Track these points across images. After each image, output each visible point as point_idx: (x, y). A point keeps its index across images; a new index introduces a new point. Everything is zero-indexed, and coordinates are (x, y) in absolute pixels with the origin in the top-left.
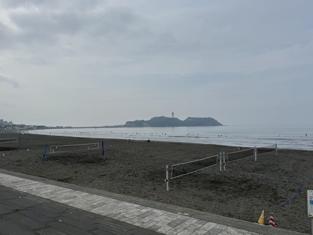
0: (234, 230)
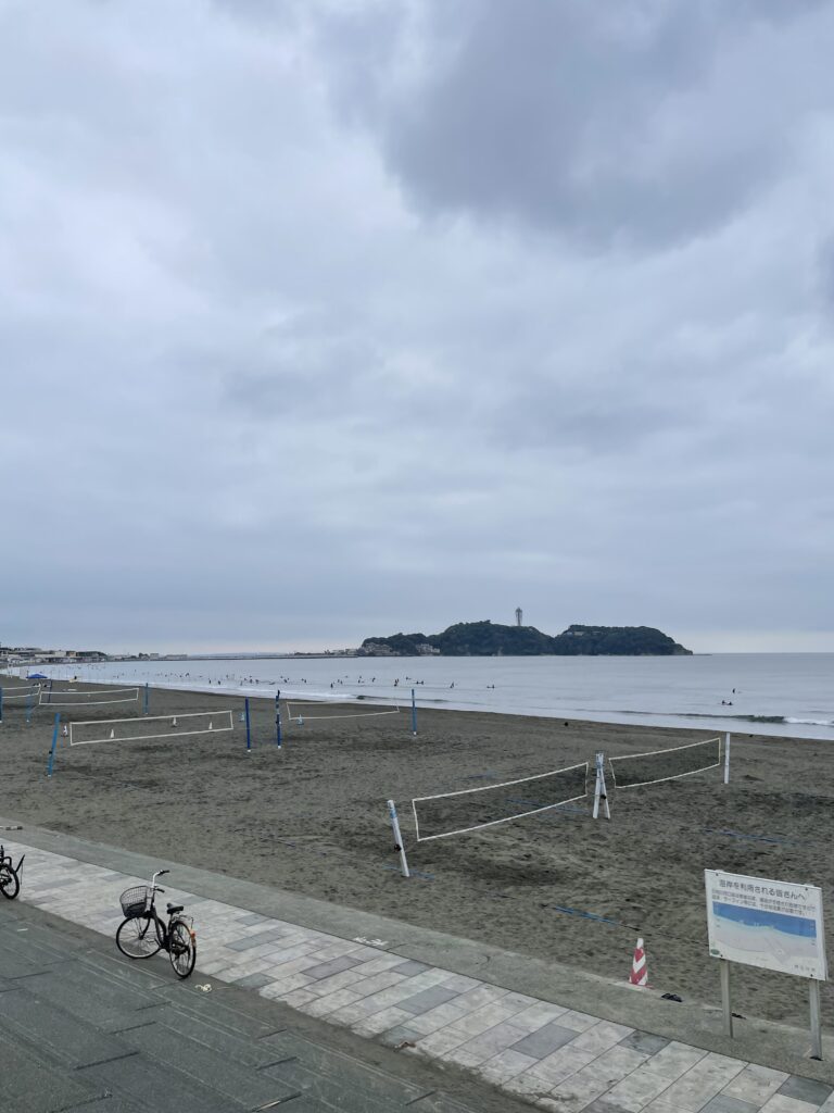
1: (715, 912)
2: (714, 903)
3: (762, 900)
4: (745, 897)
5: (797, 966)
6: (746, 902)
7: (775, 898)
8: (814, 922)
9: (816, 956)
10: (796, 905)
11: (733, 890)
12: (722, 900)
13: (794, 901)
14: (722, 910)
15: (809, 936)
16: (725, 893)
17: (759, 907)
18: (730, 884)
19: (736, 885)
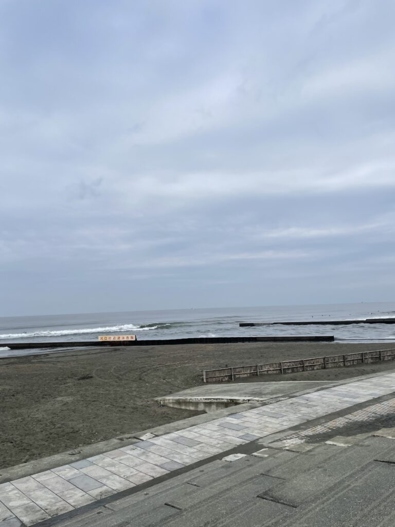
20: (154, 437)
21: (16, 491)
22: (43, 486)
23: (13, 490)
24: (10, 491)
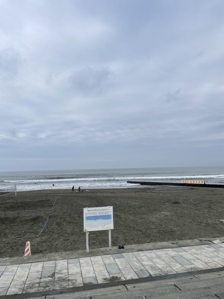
0: (16, 267)
1: (86, 219)
2: (86, 217)
3: (98, 213)
4: (94, 213)
5: (107, 228)
6: (94, 214)
7: (102, 211)
8: (111, 215)
9: (111, 223)
10: (107, 212)
11: (91, 212)
12: (88, 216)
13: (106, 211)
14: (88, 218)
15: (110, 219)
16: (89, 213)
17: (98, 215)
18: (90, 210)
19: (92, 210)
20: (222, 243)
21: (146, 257)
22: (159, 257)
23: (144, 256)
24: (143, 256)
